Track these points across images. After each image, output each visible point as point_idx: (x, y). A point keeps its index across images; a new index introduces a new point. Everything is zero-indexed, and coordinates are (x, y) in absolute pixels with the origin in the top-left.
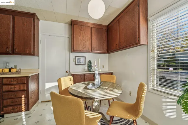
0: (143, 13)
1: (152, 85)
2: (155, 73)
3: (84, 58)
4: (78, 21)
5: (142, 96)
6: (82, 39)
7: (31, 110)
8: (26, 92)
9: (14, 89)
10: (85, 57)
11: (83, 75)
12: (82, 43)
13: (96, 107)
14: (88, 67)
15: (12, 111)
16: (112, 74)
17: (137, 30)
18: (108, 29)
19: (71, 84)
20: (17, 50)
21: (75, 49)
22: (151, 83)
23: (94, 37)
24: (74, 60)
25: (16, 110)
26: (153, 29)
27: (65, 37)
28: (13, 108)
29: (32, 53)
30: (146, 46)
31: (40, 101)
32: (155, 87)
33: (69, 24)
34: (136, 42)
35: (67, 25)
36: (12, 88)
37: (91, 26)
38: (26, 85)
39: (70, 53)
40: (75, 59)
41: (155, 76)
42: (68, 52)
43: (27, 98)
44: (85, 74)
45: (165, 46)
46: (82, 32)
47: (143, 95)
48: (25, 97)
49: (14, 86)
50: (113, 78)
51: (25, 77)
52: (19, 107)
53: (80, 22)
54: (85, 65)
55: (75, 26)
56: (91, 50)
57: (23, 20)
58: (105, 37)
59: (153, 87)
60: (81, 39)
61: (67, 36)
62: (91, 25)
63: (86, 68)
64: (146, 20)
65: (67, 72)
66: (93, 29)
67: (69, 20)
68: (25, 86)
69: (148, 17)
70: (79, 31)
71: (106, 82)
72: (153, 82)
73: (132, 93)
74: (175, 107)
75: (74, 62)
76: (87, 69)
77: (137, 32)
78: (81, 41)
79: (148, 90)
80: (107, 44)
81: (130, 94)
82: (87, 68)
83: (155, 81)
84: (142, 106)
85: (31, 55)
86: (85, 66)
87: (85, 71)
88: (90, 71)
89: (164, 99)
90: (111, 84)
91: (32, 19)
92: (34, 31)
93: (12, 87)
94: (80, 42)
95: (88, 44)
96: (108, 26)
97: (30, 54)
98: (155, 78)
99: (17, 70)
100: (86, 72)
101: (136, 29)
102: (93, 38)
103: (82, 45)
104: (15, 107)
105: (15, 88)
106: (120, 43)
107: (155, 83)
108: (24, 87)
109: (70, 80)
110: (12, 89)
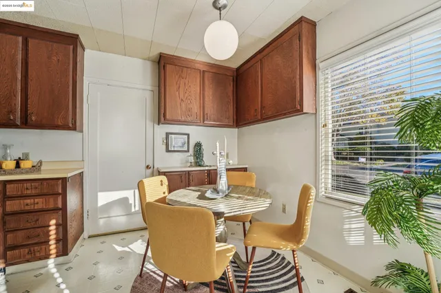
0: (308, 52)
1: (323, 189)
2: (330, 167)
3: (186, 136)
4: (173, 56)
5: (306, 206)
6: (184, 96)
7: (71, 254)
8: (60, 212)
9: (32, 206)
10: (188, 135)
11: (185, 174)
12: (183, 105)
13: (221, 234)
14: (195, 155)
15: (28, 257)
16: (245, 170)
17: (298, 86)
18: (237, 75)
19: (164, 193)
20: (33, 118)
21: (167, 117)
22: (323, 185)
23: (209, 93)
24: (165, 141)
25: (38, 254)
26: (326, 85)
27: (143, 89)
28: (30, 250)
29: (71, 125)
30: (314, 116)
31: (85, 234)
32: (329, 193)
33: (153, 61)
34: (295, 108)
35: (149, 64)
36: (27, 205)
37: (202, 68)
38: (61, 196)
39: (156, 126)
40: (167, 138)
41: (330, 172)
42: (150, 124)
43: (63, 226)
44: (189, 172)
45: (351, 112)
46: (182, 82)
47: (309, 205)
48: (57, 225)
49: (32, 200)
50: (250, 178)
51: (58, 179)
52: (43, 247)
53: (179, 58)
54: (188, 151)
55: (169, 67)
56: (203, 120)
57: (50, 49)
58: (230, 94)
59: (325, 193)
60: (182, 96)
61: (149, 88)
62: (201, 66)
63: (192, 159)
64: (314, 67)
65: (148, 167)
66: (206, 74)
67: (155, 53)
68: (60, 199)
69: (317, 61)
70: (177, 77)
71: (238, 186)
72: (326, 184)
73: (286, 208)
74: (362, 225)
75: (164, 147)
76: (193, 161)
77: (298, 90)
78: (182, 100)
79: (317, 199)
80: (236, 108)
81: (284, 210)
82: (192, 157)
83: (330, 181)
84: (308, 224)
85: (68, 128)
86: (189, 154)
87: (189, 164)
88: (200, 166)
89: (346, 213)
90: (248, 189)
91: (72, 47)
92: (76, 74)
93: (28, 201)
94: (179, 101)
95: (196, 108)
96: (238, 69)
97: (65, 127)
98: (330, 176)
99: (35, 164)
100: (191, 166)
101: (295, 82)
102: (206, 93)
103: (184, 109)
104: (36, 248)
105: (34, 204)
106: (263, 107)
107: (330, 186)
108: (56, 201)
109: (162, 185)
110: (27, 208)
